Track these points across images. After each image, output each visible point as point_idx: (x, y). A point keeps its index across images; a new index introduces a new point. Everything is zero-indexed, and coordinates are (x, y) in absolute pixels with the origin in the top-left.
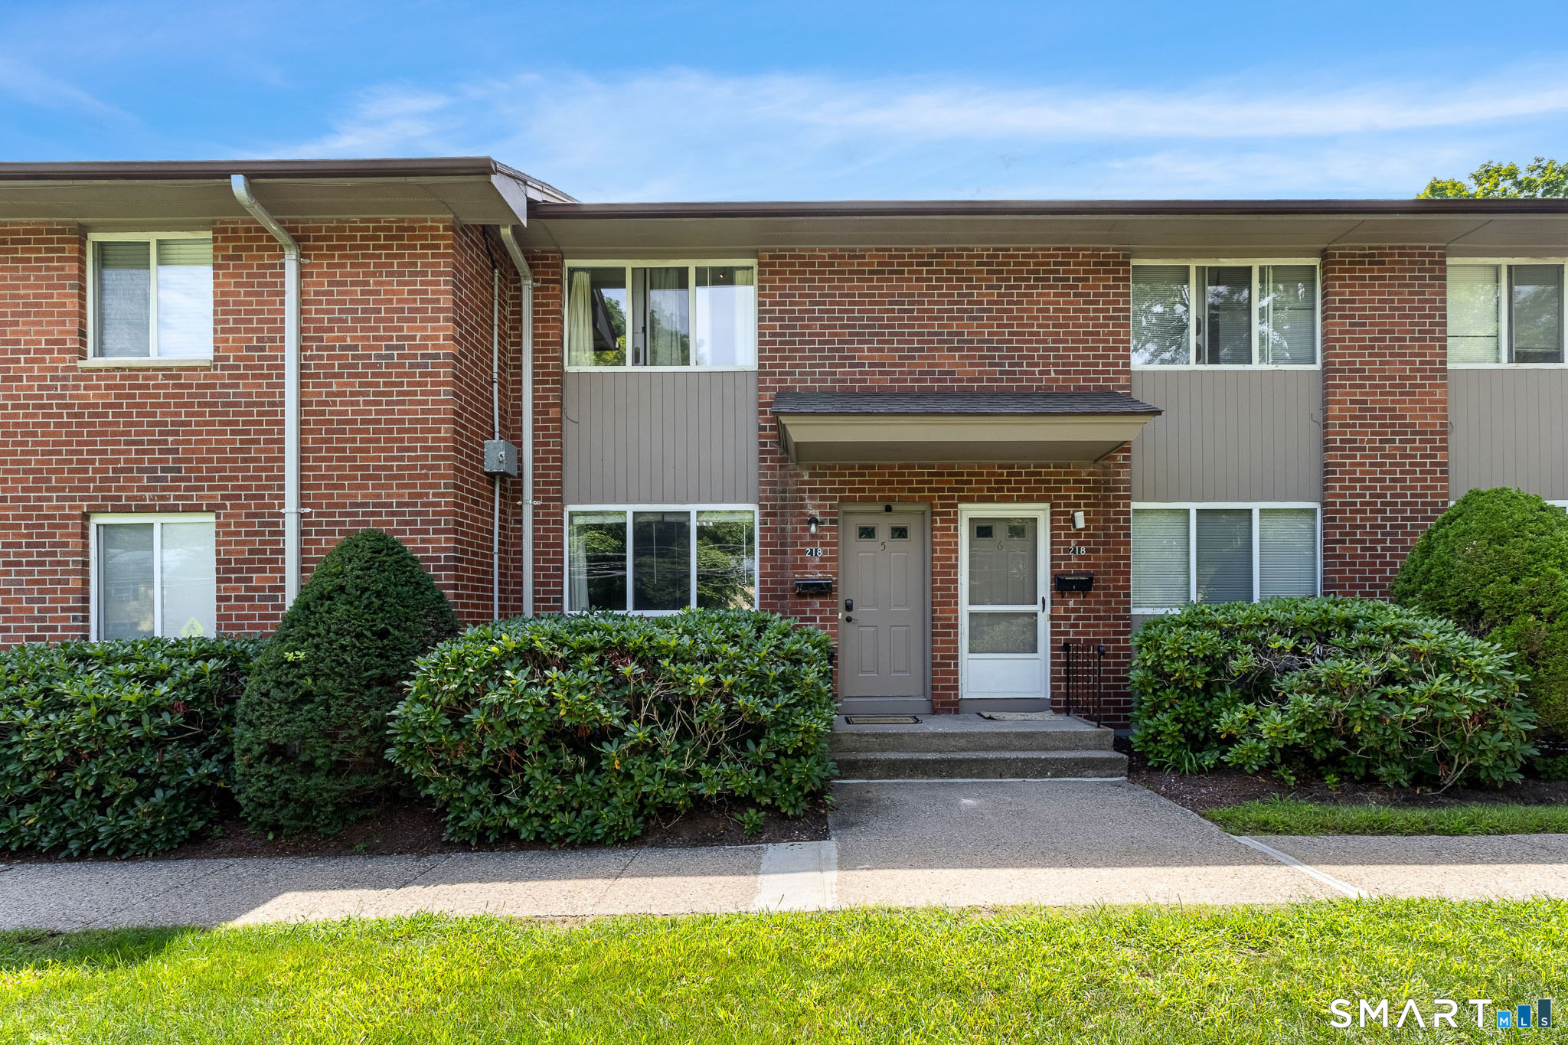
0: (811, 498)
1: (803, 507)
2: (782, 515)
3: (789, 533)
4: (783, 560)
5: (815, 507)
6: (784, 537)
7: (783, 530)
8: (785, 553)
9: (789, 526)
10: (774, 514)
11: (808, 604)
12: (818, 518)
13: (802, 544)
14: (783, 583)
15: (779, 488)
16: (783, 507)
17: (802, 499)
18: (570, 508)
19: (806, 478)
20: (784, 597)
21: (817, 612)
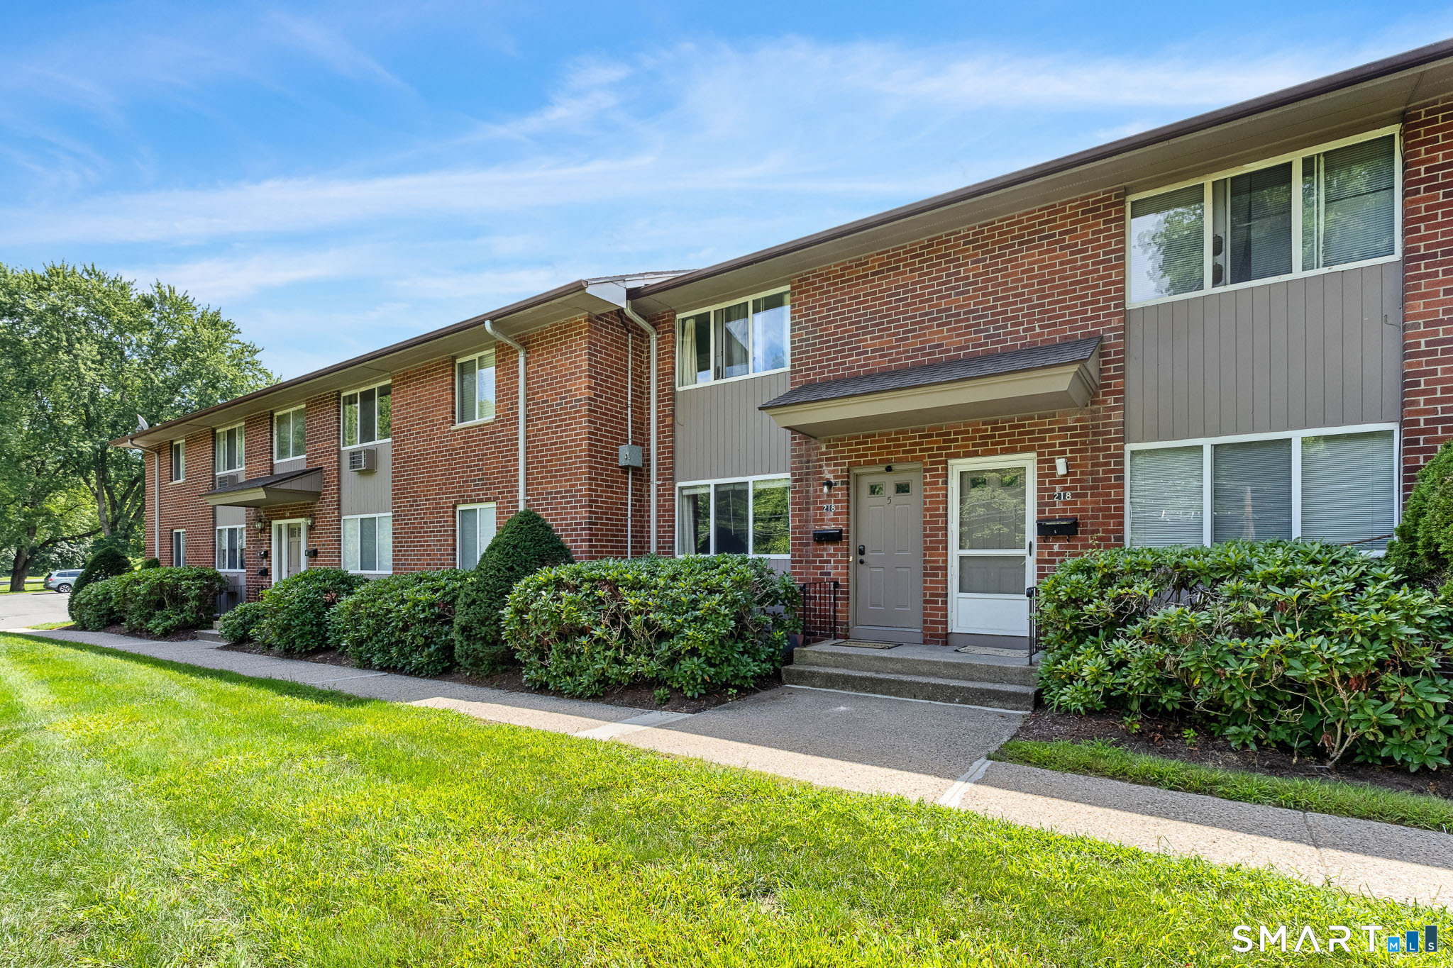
0: (828, 465)
1: (821, 473)
2: (807, 480)
3: (811, 494)
4: (807, 516)
5: (830, 472)
6: (808, 497)
7: (807, 492)
8: (808, 509)
9: (811, 489)
10: (801, 480)
11: (825, 549)
12: (832, 481)
13: (821, 502)
14: (807, 533)
15: (804, 459)
16: (808, 474)
17: (821, 466)
18: (679, 484)
19: (824, 450)
20: (807, 544)
21: (831, 555)
